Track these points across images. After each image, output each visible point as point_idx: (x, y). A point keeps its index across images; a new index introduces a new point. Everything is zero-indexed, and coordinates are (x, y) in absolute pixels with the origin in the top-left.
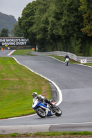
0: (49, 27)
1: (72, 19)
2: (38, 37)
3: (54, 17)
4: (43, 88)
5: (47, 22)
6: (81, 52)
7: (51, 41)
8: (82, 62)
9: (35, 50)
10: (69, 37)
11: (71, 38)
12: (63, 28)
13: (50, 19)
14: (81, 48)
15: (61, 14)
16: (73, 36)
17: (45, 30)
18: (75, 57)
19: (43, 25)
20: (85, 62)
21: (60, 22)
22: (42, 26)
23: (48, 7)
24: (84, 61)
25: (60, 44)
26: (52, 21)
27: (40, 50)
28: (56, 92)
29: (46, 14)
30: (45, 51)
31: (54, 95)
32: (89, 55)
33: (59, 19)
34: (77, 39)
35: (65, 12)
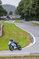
2: (25, 15)
3: (32, 6)
4: (27, 37)
5: (29, 8)
7: (31, 16)
9: (24, 20)
10: (38, 15)
12: (36, 11)
13: (30, 7)
15: (35, 5)
17: (28, 12)
21: (34, 8)
22: (27, 10)
23: (29, 2)
26: (31, 8)
27: (26, 20)
35: (37, 4)
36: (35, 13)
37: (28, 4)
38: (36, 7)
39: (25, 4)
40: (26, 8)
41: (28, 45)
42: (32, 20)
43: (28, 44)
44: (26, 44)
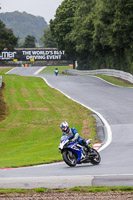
0: (95, 34)
1: (128, 23)
2: (77, 47)
3: (101, 20)
4: (85, 122)
7: (97, 54)
9: (74, 67)
10: (123, 50)
11: (126, 50)
12: (115, 35)
13: (96, 22)
15: (112, 15)
16: (129, 47)
17: (88, 38)
18: (131, 78)
19: (85, 31)
21: (109, 27)
23: (93, 5)
25: (109, 59)
26: (98, 26)
27: (80, 68)
28: (103, 129)
29: (90, 16)
30: (88, 68)
31: (101, 133)
33: (108, 23)
35: (118, 13)
36: (110, 42)
37: (87, 10)
38: (117, 21)
39: (77, 12)
40: (83, 24)
42: (103, 65)
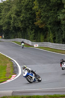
0: (12, 21)
1: (28, 16)
2: (4, 28)
3: (15, 14)
4: (8, 65)
5: (10, 18)
6: (34, 39)
7: (13, 31)
8: (35, 46)
9: (2, 38)
10: (26, 29)
11: (28, 29)
12: (22, 22)
13: (13, 16)
14: (34, 36)
15: (21, 12)
16: (29, 28)
17: (9, 24)
18: (30, 43)
20: (38, 46)
21: (19, 18)
22: (7, 20)
23: (11, 7)
24: (36, 45)
25: (19, 34)
27: (5, 38)
28: (17, 68)
29: (10, 12)
30: (9, 38)
31: (16, 70)
32: (40, 41)
33: (19, 16)
34: (32, 30)
35: (23, 11)
36: (20, 25)
38: (23, 15)
39: (3, 11)
40: (6, 17)
41: (9, 79)
42: (16, 37)
43: (9, 77)
44: (5, 76)
